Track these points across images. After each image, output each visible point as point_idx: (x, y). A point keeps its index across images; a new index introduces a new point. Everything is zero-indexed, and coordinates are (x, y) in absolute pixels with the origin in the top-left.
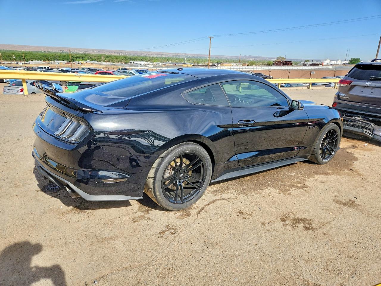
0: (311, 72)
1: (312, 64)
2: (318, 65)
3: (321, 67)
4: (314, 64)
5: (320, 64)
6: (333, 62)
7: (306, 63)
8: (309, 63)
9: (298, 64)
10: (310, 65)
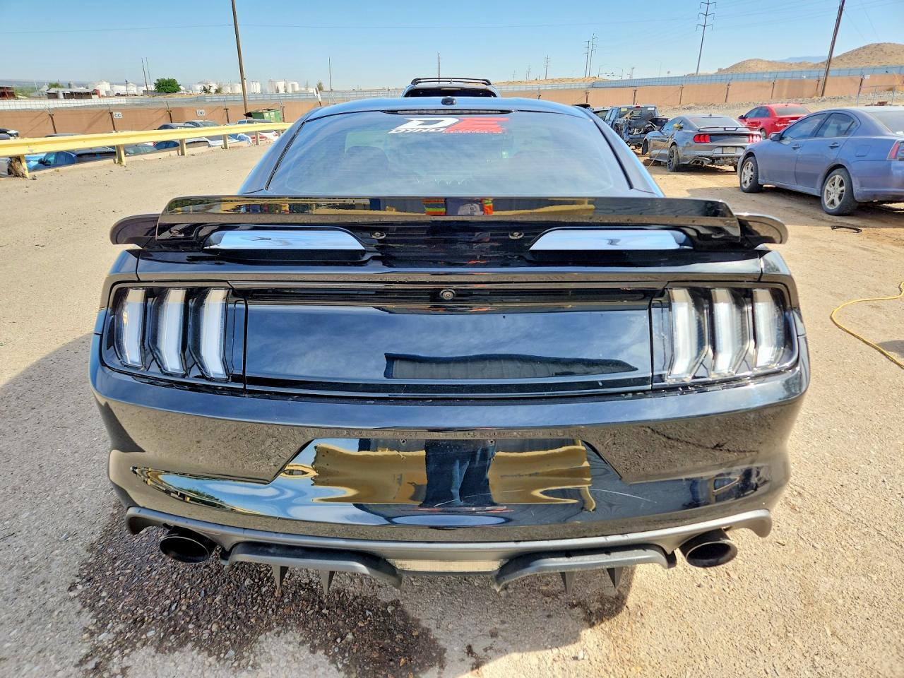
0: (111, 113)
1: (72, 93)
2: (87, 95)
3: (95, 100)
4: (75, 93)
5: (93, 94)
6: (122, 89)
7: (53, 91)
8: (61, 91)
9: (32, 94)
10: (67, 96)
